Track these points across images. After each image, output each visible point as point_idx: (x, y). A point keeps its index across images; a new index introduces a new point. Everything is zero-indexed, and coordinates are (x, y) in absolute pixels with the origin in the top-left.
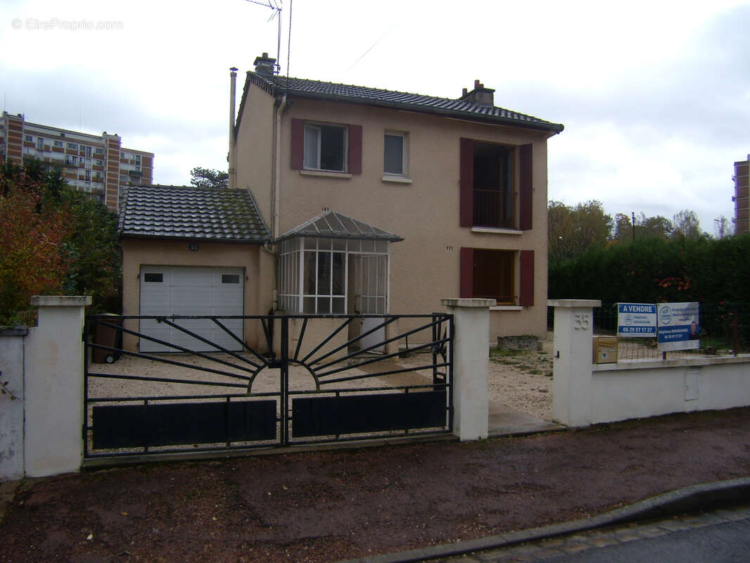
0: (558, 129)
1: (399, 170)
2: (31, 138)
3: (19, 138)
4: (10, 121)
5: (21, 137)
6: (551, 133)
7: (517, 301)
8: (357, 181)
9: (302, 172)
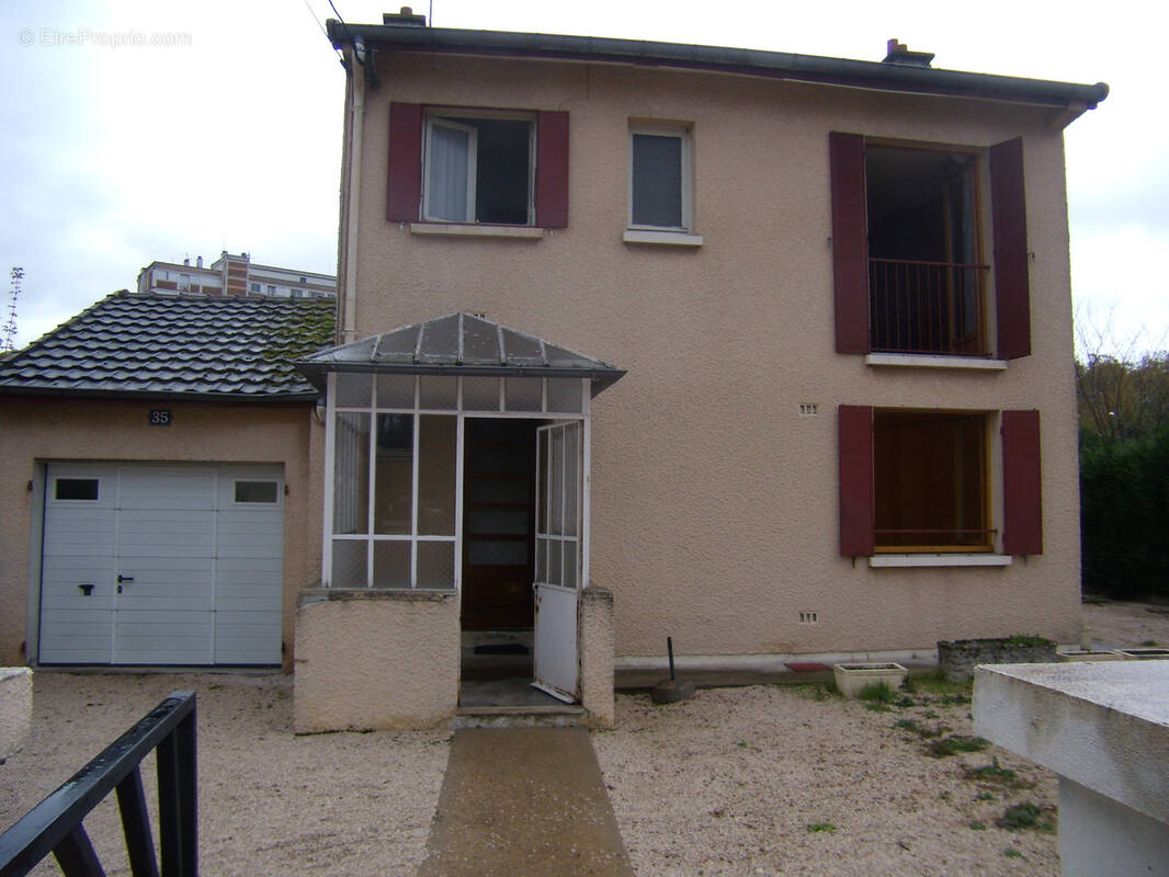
0: (1092, 96)
1: (673, 218)
2: (259, 287)
3: (242, 288)
4: (231, 264)
5: (245, 286)
6: (1073, 107)
7: (998, 542)
8: (556, 242)
9: (416, 228)
